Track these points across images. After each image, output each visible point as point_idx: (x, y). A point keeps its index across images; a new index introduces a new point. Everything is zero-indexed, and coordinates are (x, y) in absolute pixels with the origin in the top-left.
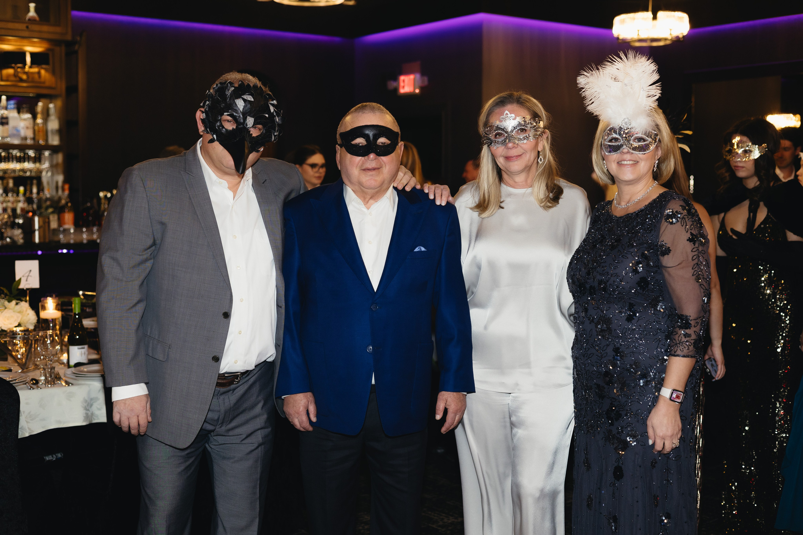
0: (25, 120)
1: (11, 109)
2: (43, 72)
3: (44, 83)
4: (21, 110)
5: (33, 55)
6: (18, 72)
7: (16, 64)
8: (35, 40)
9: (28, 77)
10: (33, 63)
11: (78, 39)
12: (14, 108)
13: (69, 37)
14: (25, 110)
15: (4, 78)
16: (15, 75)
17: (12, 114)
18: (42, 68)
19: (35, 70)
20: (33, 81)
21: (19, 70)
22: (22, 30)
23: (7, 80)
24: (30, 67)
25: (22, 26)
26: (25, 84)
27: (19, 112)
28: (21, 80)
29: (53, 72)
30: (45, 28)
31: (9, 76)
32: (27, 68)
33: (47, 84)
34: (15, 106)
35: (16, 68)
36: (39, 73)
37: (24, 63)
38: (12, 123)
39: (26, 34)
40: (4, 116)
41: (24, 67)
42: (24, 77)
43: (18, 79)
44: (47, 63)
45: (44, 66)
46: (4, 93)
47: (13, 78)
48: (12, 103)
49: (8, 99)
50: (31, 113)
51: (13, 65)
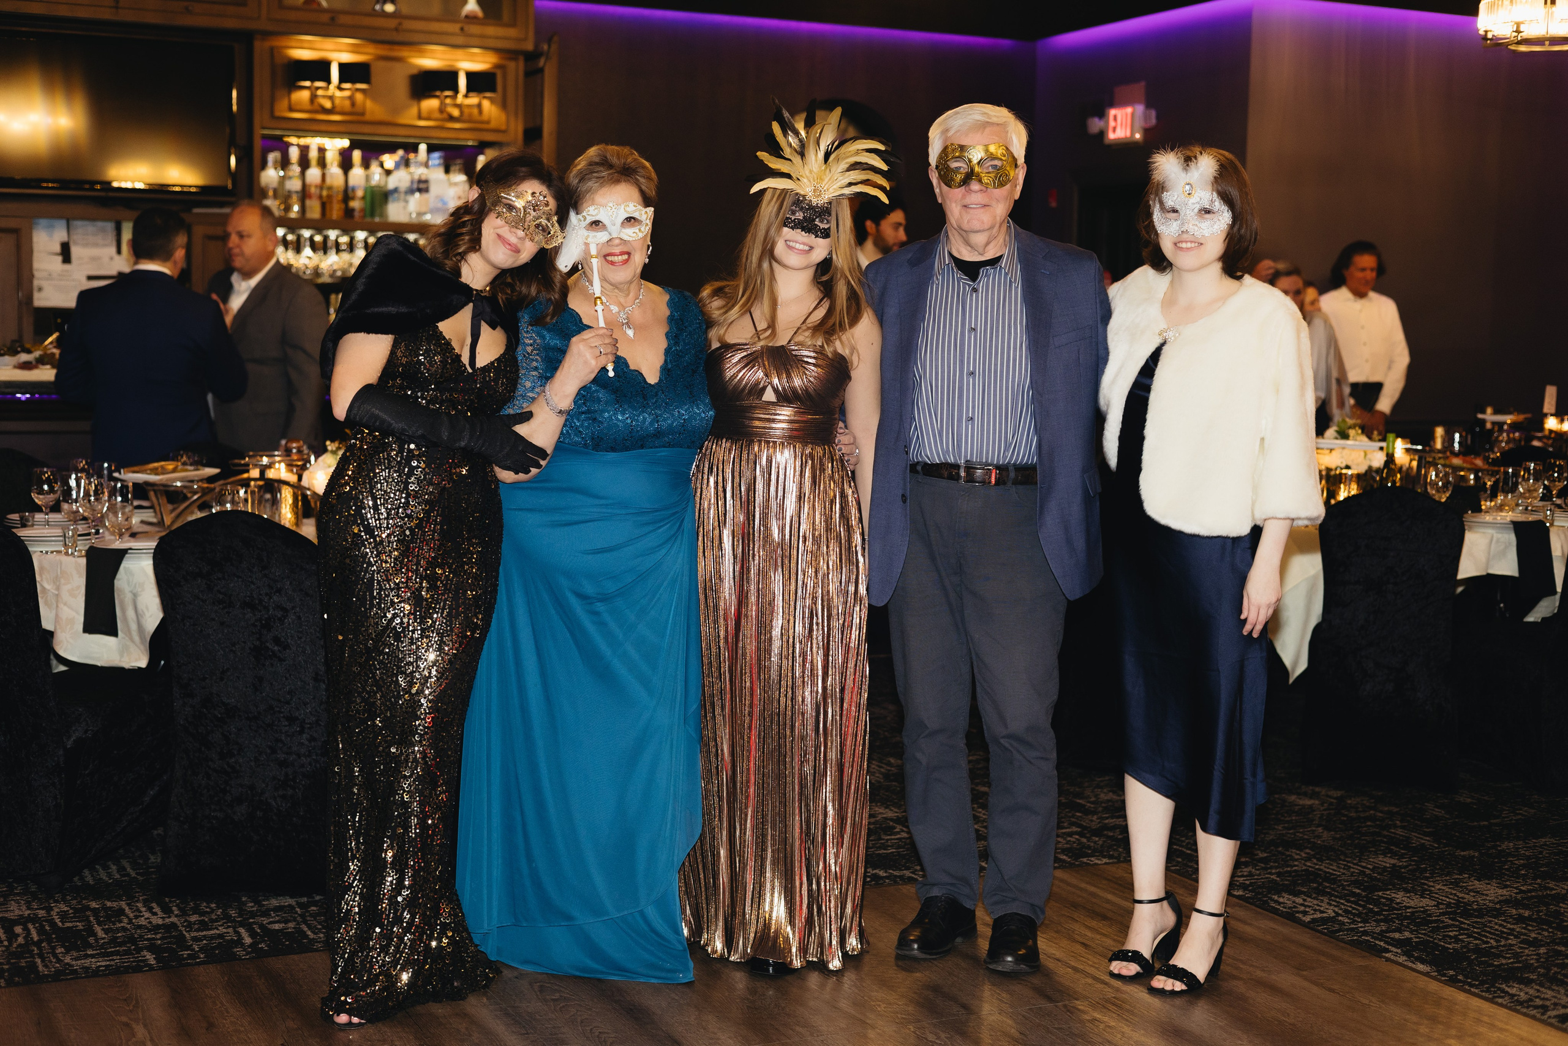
0: (456, 184)
1: (434, 166)
2: (486, 104)
3: (488, 122)
4: (452, 168)
5: (470, 75)
6: (446, 105)
7: (443, 90)
8: (476, 50)
9: (462, 112)
10: (470, 88)
11: (545, 47)
12: (439, 165)
13: (529, 46)
14: (457, 167)
15: (424, 114)
16: (441, 110)
17: (436, 175)
18: (485, 97)
19: (473, 100)
20: (470, 120)
21: (448, 101)
22: (453, 34)
23: (428, 119)
24: (466, 96)
25: (454, 28)
26: (457, 125)
27: (447, 171)
28: (451, 118)
29: (504, 105)
30: (491, 30)
31: (430, 112)
32: (460, 99)
33: (493, 125)
34: (442, 161)
35: (442, 98)
36: (479, 106)
37: (456, 90)
38: (434, 189)
39: (460, 40)
40: (423, 178)
41: (455, 97)
42: (456, 113)
43: (445, 116)
44: (493, 89)
45: (488, 94)
46: (424, 138)
47: (437, 115)
48: (436, 157)
49: (431, 149)
50: (467, 174)
51: (438, 93)
